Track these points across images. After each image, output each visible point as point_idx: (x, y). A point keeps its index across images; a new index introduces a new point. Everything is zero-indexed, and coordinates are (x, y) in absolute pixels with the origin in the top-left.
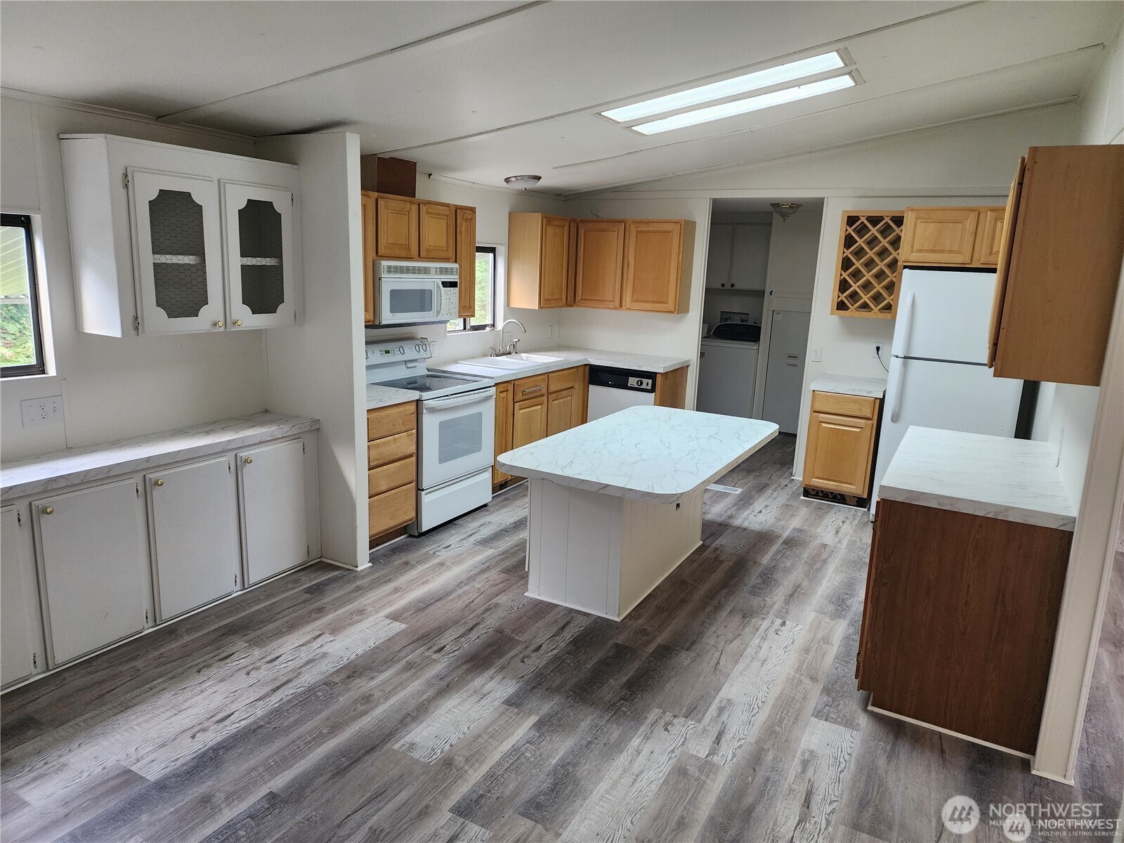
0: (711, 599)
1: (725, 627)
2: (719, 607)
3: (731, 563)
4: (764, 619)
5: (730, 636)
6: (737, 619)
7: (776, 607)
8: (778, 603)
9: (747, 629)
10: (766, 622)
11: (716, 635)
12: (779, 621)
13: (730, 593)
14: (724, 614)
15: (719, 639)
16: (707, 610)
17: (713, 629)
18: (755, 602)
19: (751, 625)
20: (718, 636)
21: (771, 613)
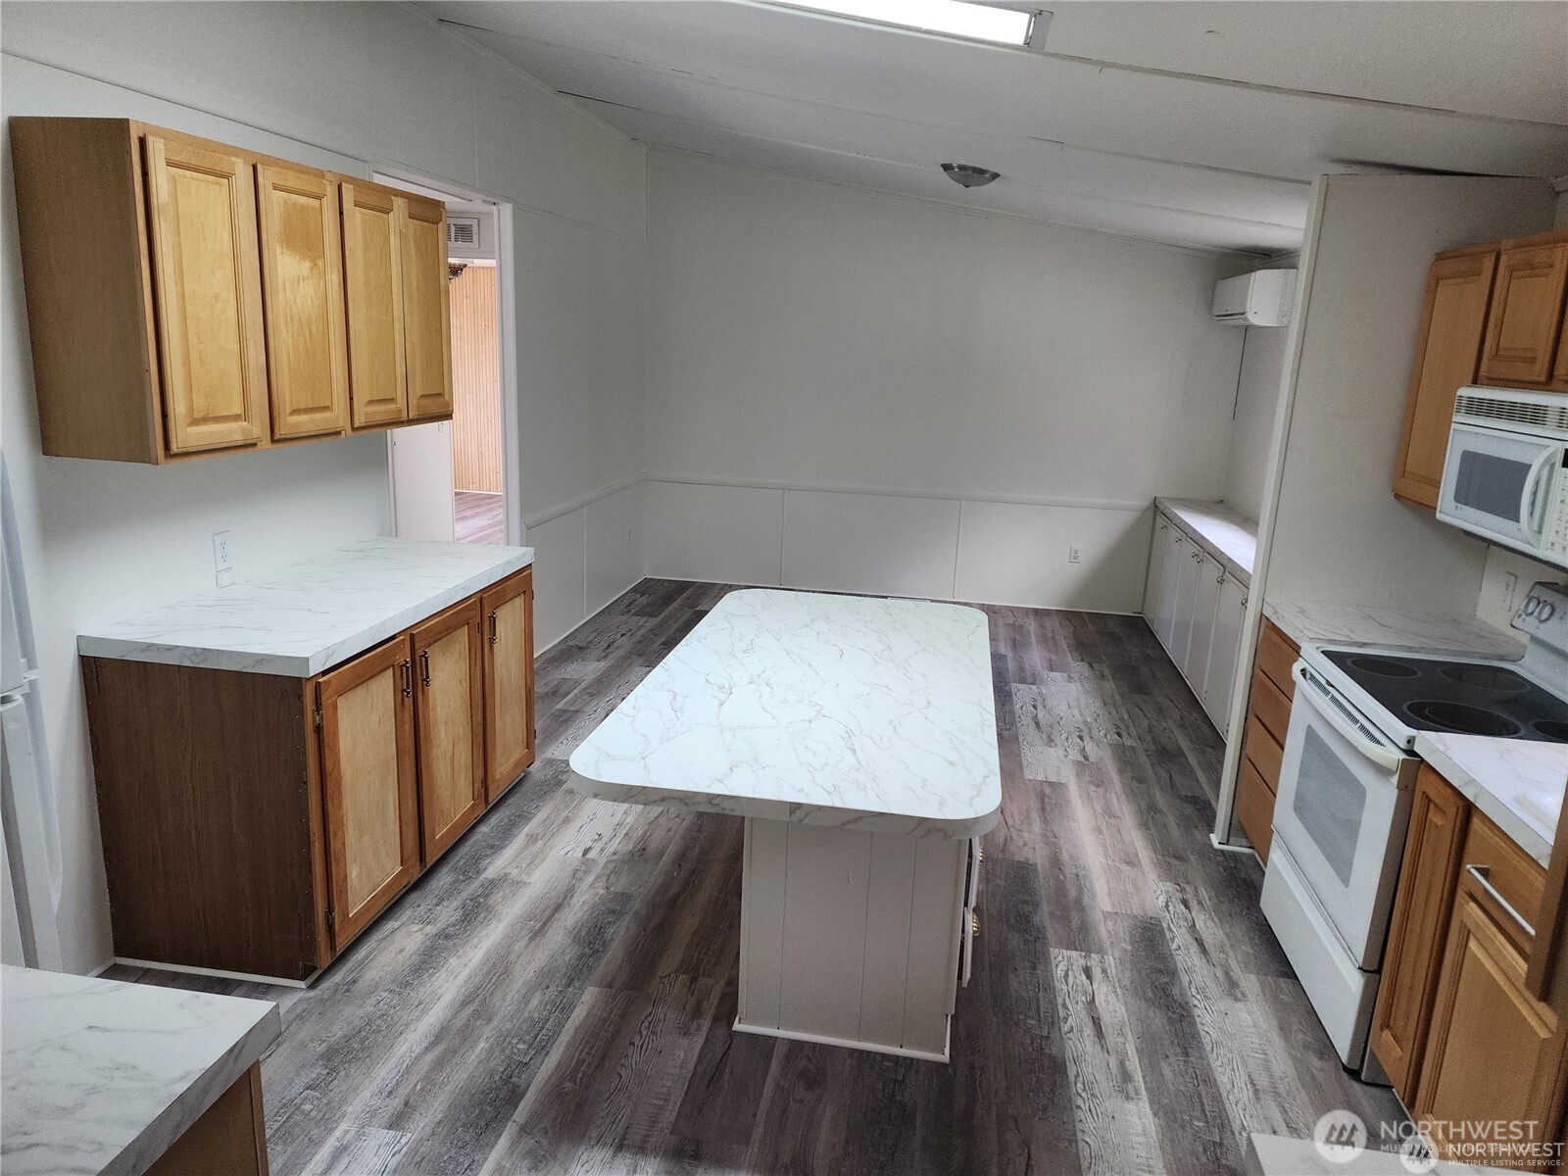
0: (693, 871)
1: (670, 830)
2: (681, 857)
3: (662, 970)
4: (615, 854)
5: (662, 820)
6: (654, 845)
7: (590, 879)
8: (587, 887)
9: (641, 833)
10: (612, 850)
11: (682, 817)
12: (591, 855)
13: (664, 888)
14: (672, 848)
15: (676, 813)
16: (696, 851)
17: (685, 824)
18: (622, 883)
19: (632, 842)
20: (677, 816)
21: (601, 866)
